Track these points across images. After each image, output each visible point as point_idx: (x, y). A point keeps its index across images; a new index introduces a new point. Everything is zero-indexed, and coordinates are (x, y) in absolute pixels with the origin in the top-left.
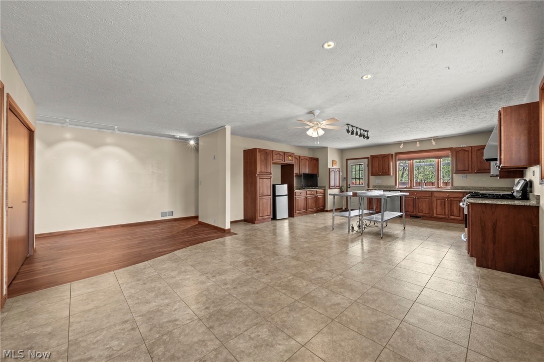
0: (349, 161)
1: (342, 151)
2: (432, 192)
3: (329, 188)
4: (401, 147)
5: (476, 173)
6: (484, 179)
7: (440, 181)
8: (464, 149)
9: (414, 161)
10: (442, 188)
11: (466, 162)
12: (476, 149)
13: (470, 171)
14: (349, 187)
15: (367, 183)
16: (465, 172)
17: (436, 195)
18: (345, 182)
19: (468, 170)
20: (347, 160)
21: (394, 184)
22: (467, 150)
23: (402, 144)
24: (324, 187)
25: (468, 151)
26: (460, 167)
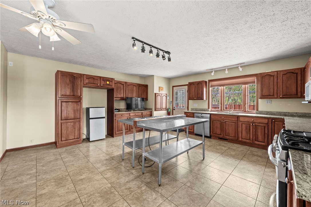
0: (174, 88)
1: (169, 80)
2: (238, 117)
3: (155, 110)
4: (213, 74)
5: (281, 98)
6: (289, 105)
7: (246, 105)
8: (269, 74)
9: (225, 87)
10: (249, 112)
11: (272, 87)
12: (282, 73)
13: (276, 96)
14: (174, 109)
15: (187, 106)
16: (270, 97)
17: (241, 119)
18: (172, 104)
19: (273, 95)
20: (173, 87)
21: (207, 108)
22: (273, 74)
23: (214, 72)
24: (151, 109)
25: (274, 76)
26: (266, 93)
